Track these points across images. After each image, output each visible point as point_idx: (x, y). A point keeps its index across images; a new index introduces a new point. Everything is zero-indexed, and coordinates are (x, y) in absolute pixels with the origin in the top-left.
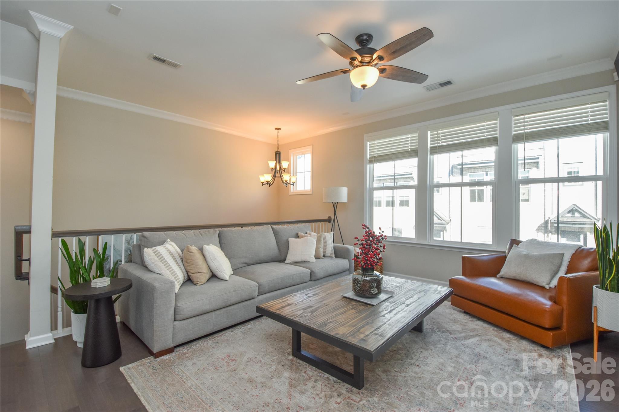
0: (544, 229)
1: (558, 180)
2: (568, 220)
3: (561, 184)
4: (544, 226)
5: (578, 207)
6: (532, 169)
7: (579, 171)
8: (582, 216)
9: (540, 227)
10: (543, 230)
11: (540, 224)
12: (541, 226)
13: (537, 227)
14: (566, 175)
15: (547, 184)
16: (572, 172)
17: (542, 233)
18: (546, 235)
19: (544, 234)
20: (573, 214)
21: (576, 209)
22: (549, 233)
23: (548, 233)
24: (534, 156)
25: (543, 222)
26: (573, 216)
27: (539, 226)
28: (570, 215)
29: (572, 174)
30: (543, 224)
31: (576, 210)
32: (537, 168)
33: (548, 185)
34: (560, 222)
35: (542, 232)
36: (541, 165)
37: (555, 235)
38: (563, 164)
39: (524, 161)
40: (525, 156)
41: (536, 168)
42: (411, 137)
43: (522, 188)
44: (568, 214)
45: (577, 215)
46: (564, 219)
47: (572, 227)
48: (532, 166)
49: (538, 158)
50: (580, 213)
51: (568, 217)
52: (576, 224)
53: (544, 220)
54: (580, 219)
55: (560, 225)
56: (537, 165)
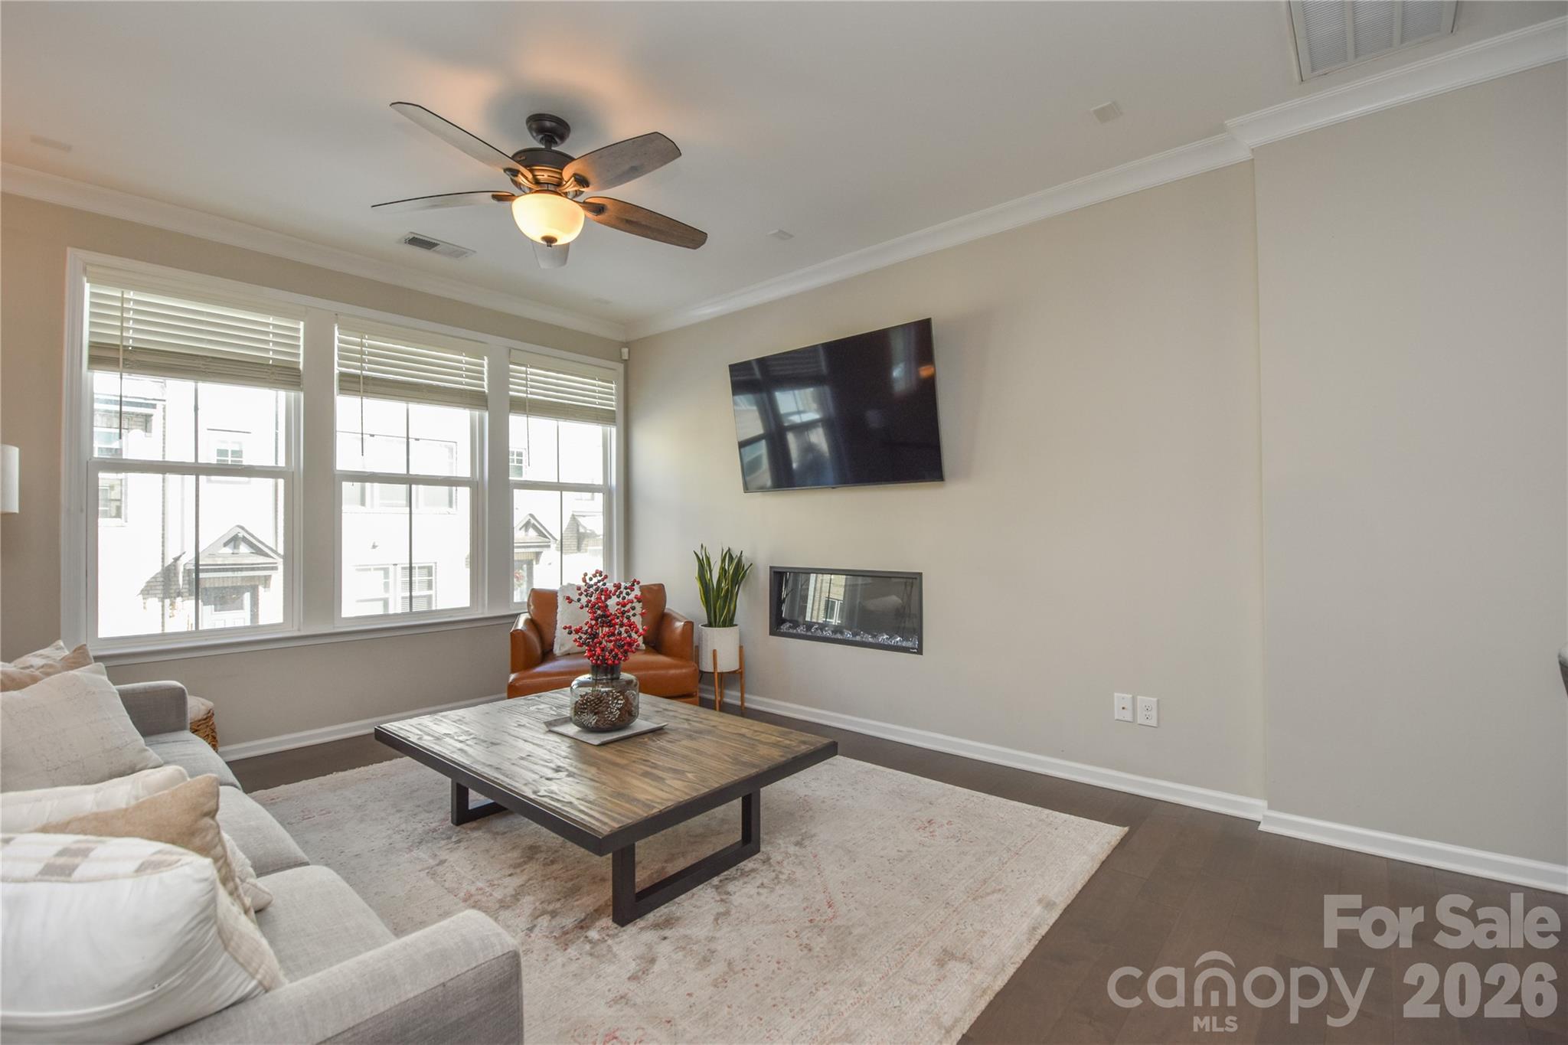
0: (161, 587)
1: (197, 469)
2: (226, 562)
3: (202, 478)
4: (161, 579)
5: (247, 532)
6: (132, 432)
7: (244, 450)
8: (254, 551)
9: (152, 584)
10: (159, 592)
11: (153, 575)
12: (153, 580)
13: (142, 586)
14: (213, 459)
15: (170, 477)
16: (227, 451)
17: (157, 599)
18: (167, 602)
19: (163, 602)
20: (236, 547)
21: (244, 537)
22: (175, 598)
23: (173, 598)
24: (145, 399)
25: (159, 569)
26: (236, 551)
27: (148, 582)
28: (228, 550)
29: (228, 457)
30: (159, 575)
31: (244, 539)
32: (146, 431)
33: (173, 479)
34: (201, 567)
35: (159, 596)
36: (156, 422)
37: (189, 601)
38: (208, 429)
39: (119, 407)
40: (123, 395)
41: (142, 429)
42: (275, 326)
43: (103, 479)
44: (224, 548)
45: (244, 549)
46: (217, 559)
47: (233, 577)
48: (131, 422)
49: (154, 406)
50: (251, 545)
51: (225, 557)
52: (241, 571)
53: (163, 566)
54: (251, 558)
55: (202, 575)
56: (146, 421)
